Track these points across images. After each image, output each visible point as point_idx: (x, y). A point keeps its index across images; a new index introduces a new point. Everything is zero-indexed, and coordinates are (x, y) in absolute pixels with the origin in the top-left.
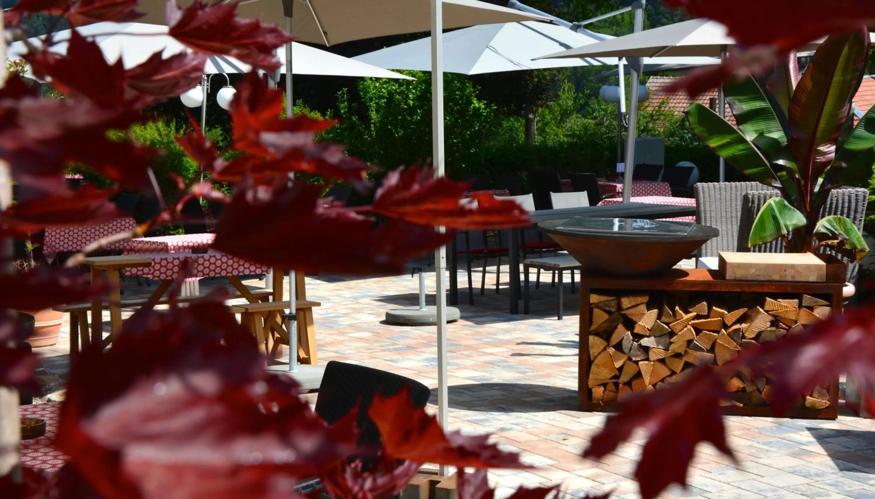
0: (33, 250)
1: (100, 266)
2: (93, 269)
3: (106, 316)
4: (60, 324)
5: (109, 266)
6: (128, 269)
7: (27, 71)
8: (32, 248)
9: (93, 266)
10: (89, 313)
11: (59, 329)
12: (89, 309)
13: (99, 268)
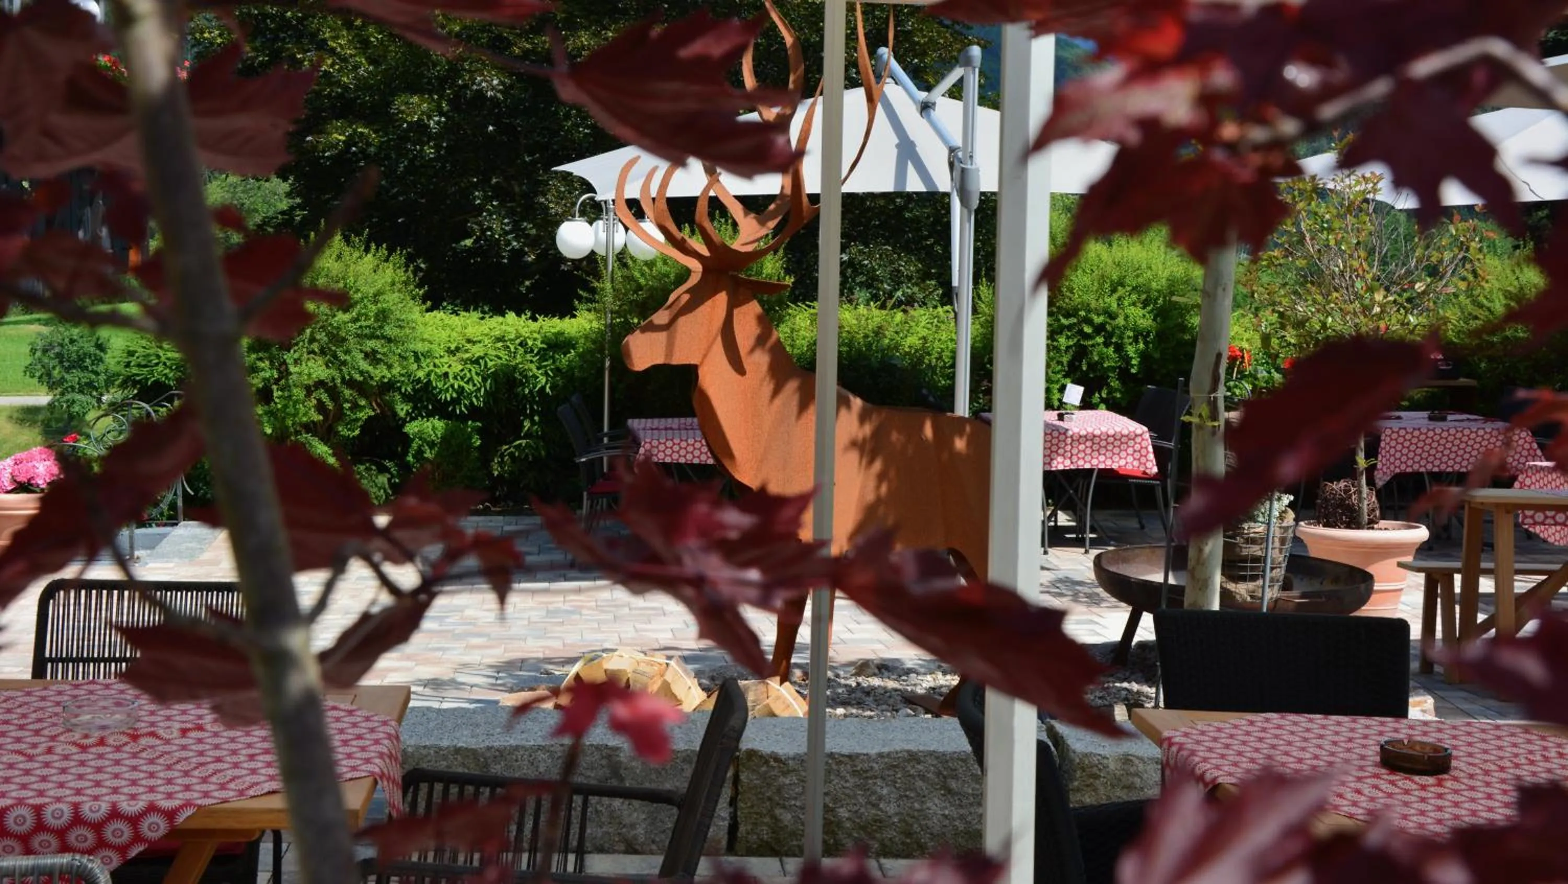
0: (1366, 469)
1: (1482, 503)
2: (1470, 508)
3: (1486, 585)
4: (1401, 590)
5: (1498, 505)
6: (1529, 513)
7: (1380, 190)
8: (1365, 466)
9: (1469, 502)
10: (1458, 578)
11: (1399, 596)
12: (1458, 571)
13: (1480, 507)
